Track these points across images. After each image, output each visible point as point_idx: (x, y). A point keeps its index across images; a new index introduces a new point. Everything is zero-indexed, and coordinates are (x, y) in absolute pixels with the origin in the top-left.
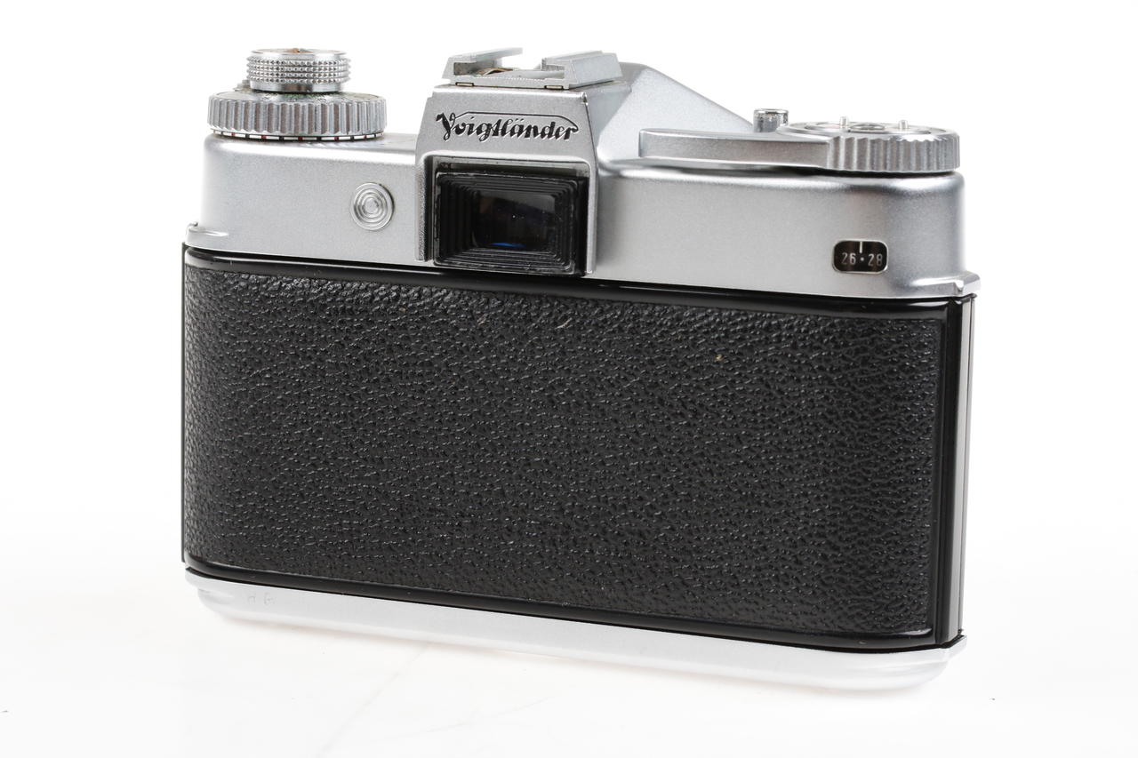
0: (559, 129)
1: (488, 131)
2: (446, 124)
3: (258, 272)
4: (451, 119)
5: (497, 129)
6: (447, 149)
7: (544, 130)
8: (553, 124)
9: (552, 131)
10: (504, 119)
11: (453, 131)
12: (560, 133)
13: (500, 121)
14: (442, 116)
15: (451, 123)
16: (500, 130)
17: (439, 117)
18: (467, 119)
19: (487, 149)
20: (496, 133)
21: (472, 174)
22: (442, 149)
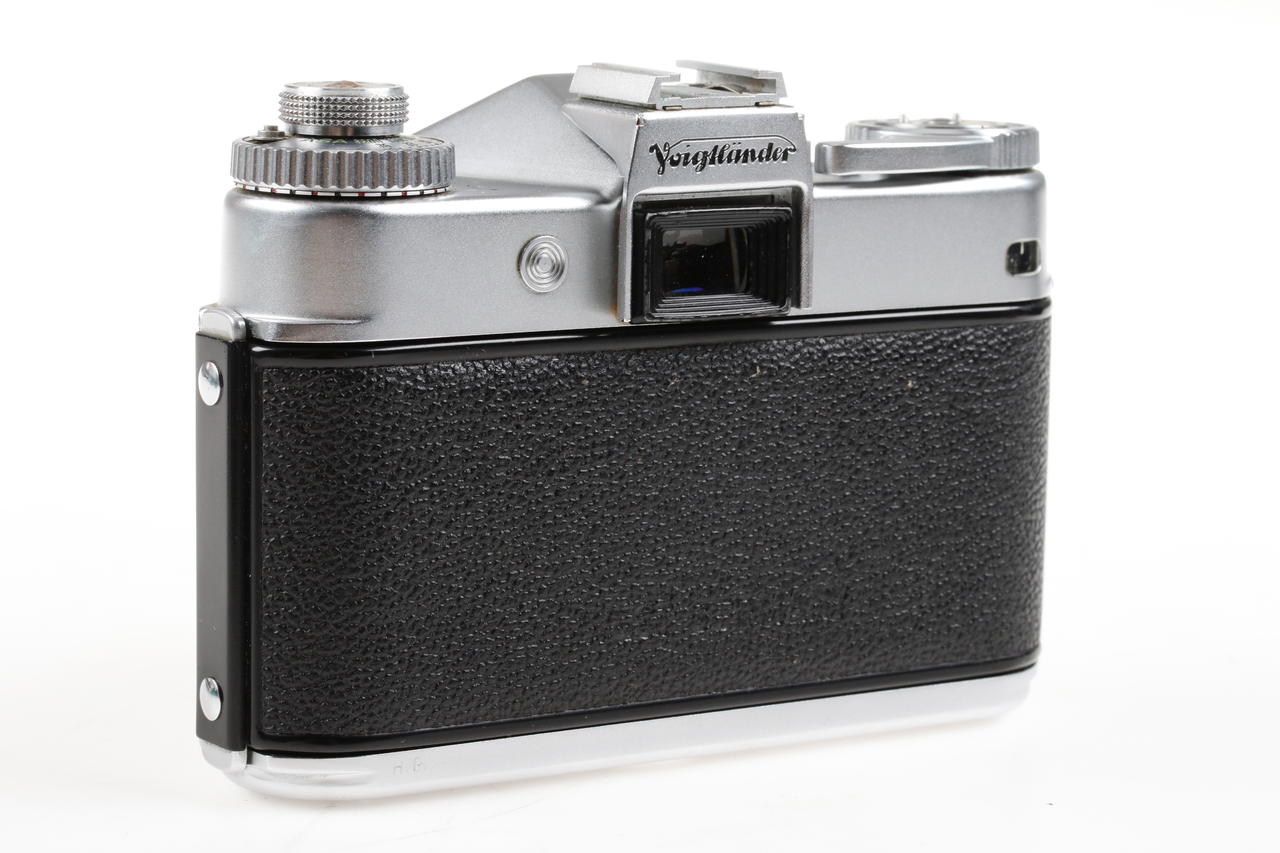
0: (777, 149)
1: (704, 159)
2: (659, 155)
3: (404, 362)
4: (665, 150)
5: (713, 158)
6: (662, 185)
7: (761, 152)
8: (771, 146)
9: (770, 153)
10: (721, 143)
11: (668, 162)
12: (778, 155)
13: (716, 147)
14: (654, 148)
15: (664, 154)
16: (717, 156)
17: (651, 150)
18: (682, 149)
19: (704, 181)
20: (712, 162)
21: (683, 212)
22: (656, 185)
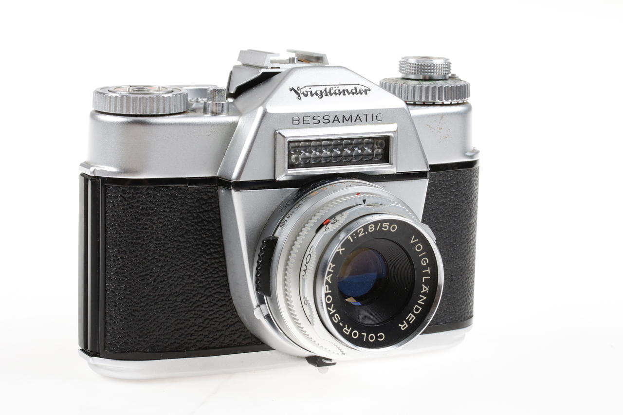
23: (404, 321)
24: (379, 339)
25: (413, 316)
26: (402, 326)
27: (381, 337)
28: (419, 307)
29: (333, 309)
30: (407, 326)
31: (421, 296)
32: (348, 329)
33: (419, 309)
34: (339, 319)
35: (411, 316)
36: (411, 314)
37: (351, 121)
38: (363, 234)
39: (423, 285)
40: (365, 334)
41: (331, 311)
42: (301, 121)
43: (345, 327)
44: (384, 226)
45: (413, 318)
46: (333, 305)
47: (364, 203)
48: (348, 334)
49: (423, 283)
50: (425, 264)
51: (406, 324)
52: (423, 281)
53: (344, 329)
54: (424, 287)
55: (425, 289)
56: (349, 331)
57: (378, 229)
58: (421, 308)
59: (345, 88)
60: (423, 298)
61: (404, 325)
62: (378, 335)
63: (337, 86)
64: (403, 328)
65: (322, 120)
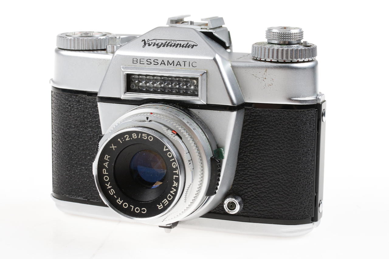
23: (161, 203)
24: (142, 212)
25: (167, 201)
26: (159, 206)
27: (144, 211)
28: (171, 196)
29: (110, 186)
30: (162, 207)
31: (172, 188)
32: (121, 200)
33: (171, 197)
34: (114, 193)
35: (165, 201)
36: (165, 199)
37: (174, 65)
38: (129, 139)
39: (174, 181)
40: (133, 207)
41: (109, 187)
42: (139, 61)
43: (118, 199)
44: (143, 136)
45: (167, 202)
46: (109, 183)
47: (147, 119)
48: (120, 204)
49: (174, 180)
50: (175, 167)
51: (162, 205)
52: (174, 179)
53: (118, 200)
54: (175, 182)
55: (175, 184)
56: (121, 202)
57: (139, 137)
58: (172, 197)
59: (179, 42)
60: (174, 190)
61: (160, 206)
62: (142, 209)
63: (175, 41)
64: (160, 208)
65: (153, 63)
